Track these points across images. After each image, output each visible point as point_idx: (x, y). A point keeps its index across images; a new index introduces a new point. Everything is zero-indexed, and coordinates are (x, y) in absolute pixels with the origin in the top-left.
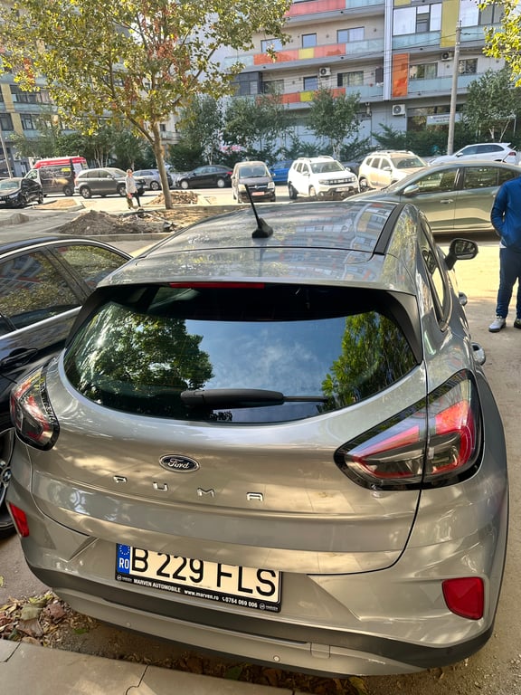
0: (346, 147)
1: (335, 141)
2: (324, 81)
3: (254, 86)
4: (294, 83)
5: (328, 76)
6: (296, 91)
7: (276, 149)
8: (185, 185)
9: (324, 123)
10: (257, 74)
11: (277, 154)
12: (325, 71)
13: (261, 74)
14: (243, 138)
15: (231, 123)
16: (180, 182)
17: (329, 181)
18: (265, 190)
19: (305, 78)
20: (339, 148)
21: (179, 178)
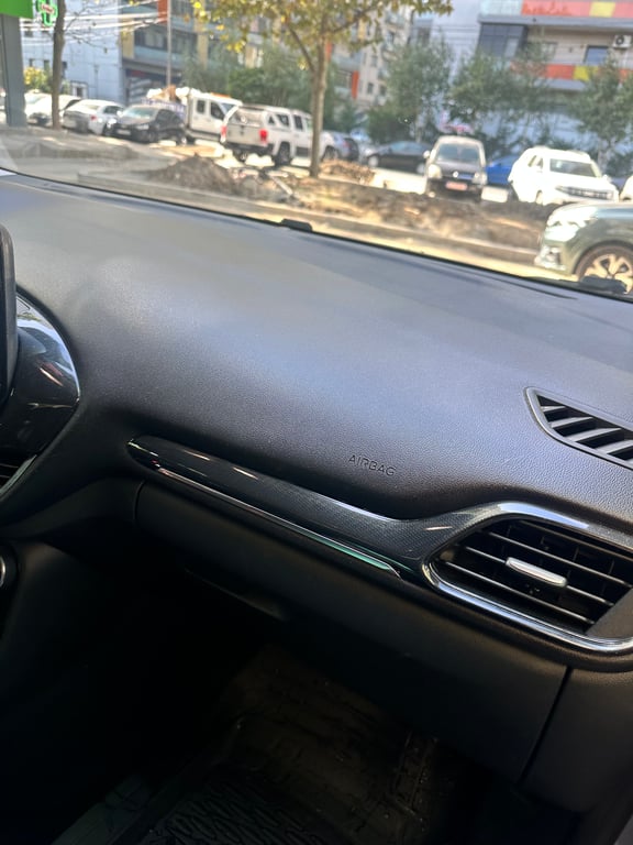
0: (619, 156)
1: (605, 144)
2: (617, 55)
3: (513, 45)
4: (571, 50)
5: (624, 50)
6: (570, 63)
7: (514, 138)
8: (374, 161)
9: (596, 112)
10: (521, 29)
11: (513, 145)
12: (623, 40)
13: (527, 29)
14: (473, 114)
15: (461, 89)
16: (369, 158)
17: (570, 189)
18: (469, 183)
19: (590, 47)
20: (609, 155)
21: (369, 151)
